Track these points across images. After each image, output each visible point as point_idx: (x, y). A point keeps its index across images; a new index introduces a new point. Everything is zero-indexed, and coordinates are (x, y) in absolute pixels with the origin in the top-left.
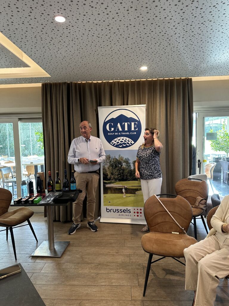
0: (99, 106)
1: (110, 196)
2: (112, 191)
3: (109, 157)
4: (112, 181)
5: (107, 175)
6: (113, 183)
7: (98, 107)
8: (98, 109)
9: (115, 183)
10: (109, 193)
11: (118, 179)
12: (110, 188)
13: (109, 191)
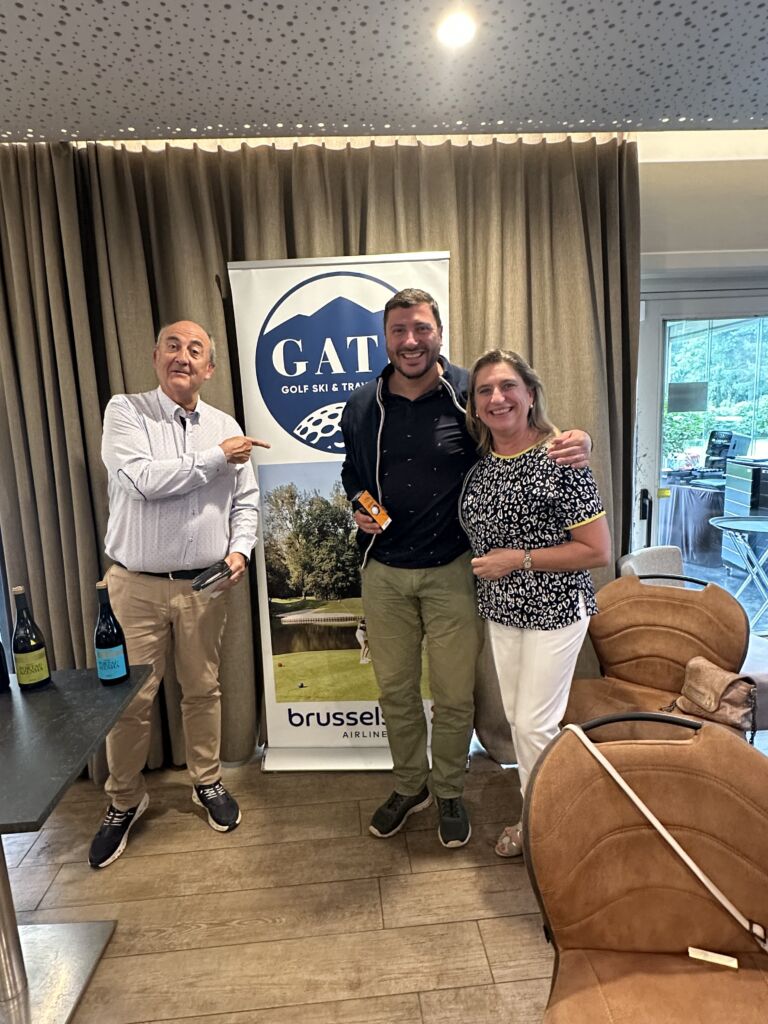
0: (235, 259)
1: (302, 659)
2: (308, 640)
3: (293, 497)
4: (308, 598)
5: (288, 575)
6: (314, 605)
7: (230, 265)
8: (230, 272)
9: (324, 605)
10: (296, 649)
11: (333, 589)
12: (300, 629)
13: (298, 643)
